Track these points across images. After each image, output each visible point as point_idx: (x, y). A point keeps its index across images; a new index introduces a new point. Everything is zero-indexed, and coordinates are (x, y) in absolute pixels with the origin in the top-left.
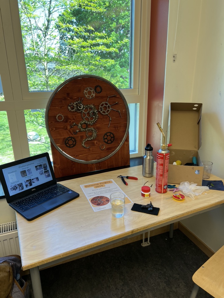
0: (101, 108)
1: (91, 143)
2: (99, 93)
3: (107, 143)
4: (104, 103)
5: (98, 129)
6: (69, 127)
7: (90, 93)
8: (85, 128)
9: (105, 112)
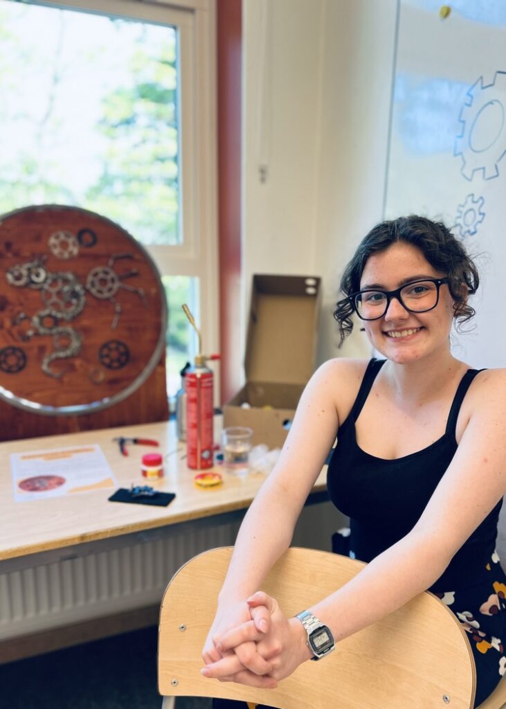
0: (92, 282)
1: (65, 364)
3: (109, 366)
5: (86, 331)
6: (8, 323)
7: (64, 245)
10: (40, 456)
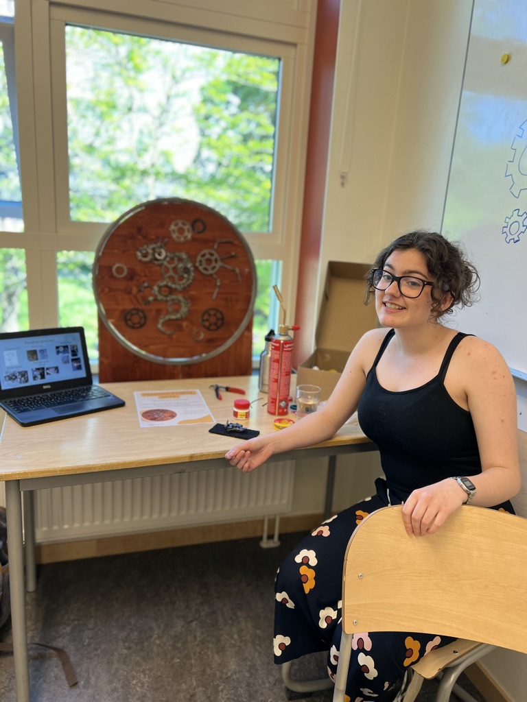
0: (201, 261)
1: (175, 324)
2: (199, 233)
3: (208, 329)
4: (206, 251)
5: (192, 299)
6: (135, 290)
7: (181, 231)
8: (166, 296)
9: (206, 269)
10: (155, 394)
